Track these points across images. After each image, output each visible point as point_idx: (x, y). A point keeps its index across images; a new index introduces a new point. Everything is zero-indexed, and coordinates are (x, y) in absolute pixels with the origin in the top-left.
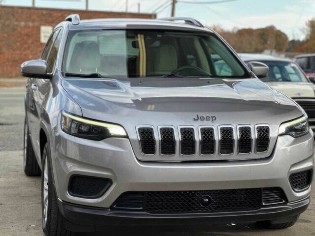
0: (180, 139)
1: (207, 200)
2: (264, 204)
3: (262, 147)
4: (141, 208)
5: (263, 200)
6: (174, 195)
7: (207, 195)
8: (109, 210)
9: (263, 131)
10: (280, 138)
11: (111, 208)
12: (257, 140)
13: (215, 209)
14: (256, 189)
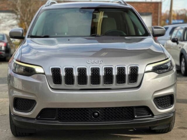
0: (77, 75)
1: (97, 114)
2: (136, 117)
3: (133, 80)
4: (54, 119)
5: (135, 114)
6: (72, 110)
7: (96, 111)
8: (36, 119)
9: (133, 70)
10: (146, 74)
11: (37, 118)
12: (129, 75)
13: (102, 120)
14: (130, 107)
